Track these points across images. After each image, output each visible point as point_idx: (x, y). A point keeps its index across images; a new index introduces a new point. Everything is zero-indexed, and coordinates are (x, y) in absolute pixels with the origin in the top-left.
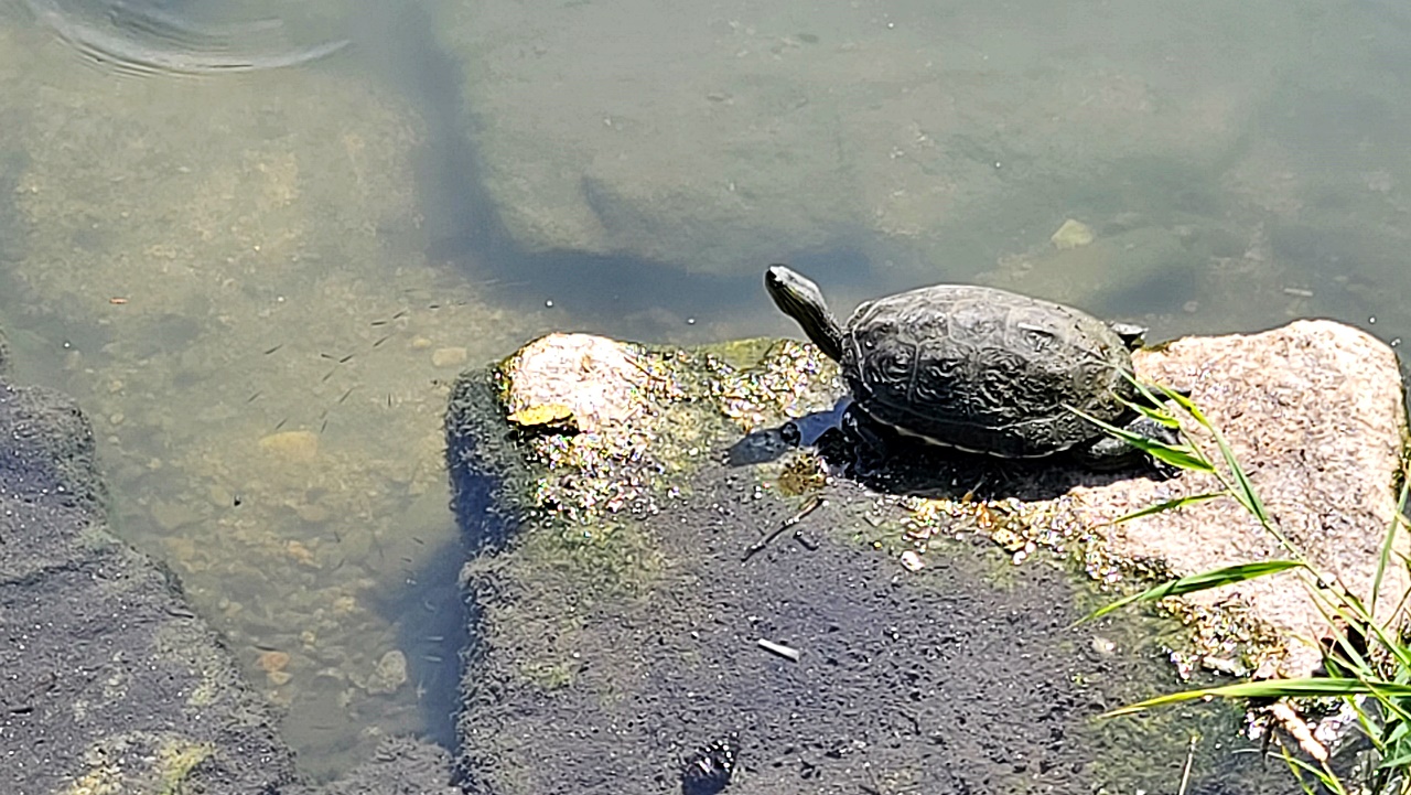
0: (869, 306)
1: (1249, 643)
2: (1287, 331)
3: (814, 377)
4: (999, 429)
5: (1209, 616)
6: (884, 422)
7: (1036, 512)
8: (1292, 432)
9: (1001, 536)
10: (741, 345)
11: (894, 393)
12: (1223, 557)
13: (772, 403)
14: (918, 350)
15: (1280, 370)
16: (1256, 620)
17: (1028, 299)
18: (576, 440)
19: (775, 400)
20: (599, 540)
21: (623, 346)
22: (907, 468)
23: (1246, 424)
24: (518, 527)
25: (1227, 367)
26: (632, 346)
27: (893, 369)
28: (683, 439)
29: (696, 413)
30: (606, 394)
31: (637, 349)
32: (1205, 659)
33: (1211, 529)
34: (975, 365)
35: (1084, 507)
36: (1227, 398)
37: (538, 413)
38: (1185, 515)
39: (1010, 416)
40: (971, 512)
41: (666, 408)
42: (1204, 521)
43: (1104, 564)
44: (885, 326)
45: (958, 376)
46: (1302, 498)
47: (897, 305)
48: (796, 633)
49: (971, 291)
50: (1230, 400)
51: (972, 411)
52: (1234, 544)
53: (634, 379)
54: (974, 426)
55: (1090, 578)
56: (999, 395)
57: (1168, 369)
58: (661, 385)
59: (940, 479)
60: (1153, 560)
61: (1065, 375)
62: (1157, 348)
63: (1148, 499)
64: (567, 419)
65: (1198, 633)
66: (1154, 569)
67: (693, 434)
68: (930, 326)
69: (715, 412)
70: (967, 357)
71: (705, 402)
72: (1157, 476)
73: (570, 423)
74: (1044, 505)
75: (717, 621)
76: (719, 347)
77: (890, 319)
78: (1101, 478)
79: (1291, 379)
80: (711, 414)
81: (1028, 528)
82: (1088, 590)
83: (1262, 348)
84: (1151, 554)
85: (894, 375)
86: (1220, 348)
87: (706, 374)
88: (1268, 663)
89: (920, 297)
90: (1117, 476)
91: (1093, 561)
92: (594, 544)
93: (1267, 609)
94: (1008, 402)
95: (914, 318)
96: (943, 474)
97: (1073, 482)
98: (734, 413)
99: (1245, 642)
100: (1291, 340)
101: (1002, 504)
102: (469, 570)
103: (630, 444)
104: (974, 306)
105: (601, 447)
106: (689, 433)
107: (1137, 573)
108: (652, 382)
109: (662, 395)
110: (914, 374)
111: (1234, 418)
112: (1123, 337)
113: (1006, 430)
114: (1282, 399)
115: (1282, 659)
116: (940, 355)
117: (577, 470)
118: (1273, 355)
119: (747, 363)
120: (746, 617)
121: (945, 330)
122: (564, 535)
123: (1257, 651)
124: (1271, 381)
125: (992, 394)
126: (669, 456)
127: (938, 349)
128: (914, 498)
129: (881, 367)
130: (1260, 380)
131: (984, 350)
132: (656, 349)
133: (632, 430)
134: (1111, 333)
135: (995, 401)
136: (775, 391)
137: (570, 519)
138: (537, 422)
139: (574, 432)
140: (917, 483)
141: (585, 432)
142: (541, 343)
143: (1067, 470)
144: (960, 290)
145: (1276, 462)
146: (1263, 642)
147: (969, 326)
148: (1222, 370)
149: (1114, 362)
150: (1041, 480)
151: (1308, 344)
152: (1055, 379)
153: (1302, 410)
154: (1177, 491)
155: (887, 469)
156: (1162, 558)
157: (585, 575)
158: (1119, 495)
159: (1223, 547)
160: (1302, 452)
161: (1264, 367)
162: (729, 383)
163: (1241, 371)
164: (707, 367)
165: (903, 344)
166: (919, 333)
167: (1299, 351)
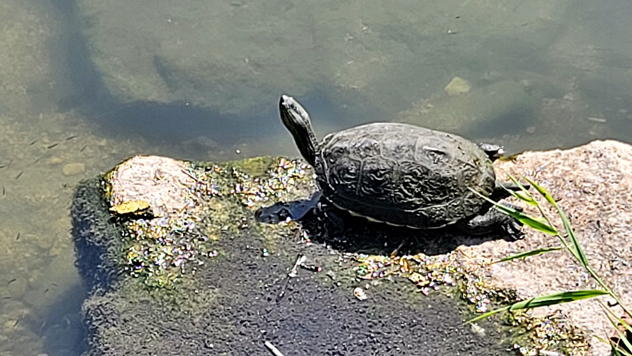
0: (332, 137)
1: (567, 341)
2: (588, 147)
3: (299, 180)
4: (413, 211)
5: (543, 324)
6: (341, 208)
7: (435, 262)
8: (592, 210)
9: (415, 277)
10: (253, 161)
11: (348, 190)
12: (551, 288)
13: (273, 197)
14: (362, 164)
15: (584, 171)
16: (571, 327)
17: (429, 130)
18: (152, 222)
19: (275, 194)
20: (167, 285)
21: (181, 163)
22: (357, 236)
23: (564, 205)
24: (117, 277)
25: (552, 170)
26: (186, 163)
27: (347, 176)
28: (219, 221)
29: (227, 204)
30: (171, 193)
31: (189, 165)
32: (541, 351)
33: (543, 271)
34: (397, 173)
35: (466, 258)
36: (552, 189)
37: (128, 206)
38: (527, 262)
39: (419, 203)
40: (396, 263)
41: (208, 201)
42: (539, 265)
43: (478, 293)
44: (341, 149)
45: (387, 179)
46: (598, 251)
47: (349, 136)
48: (290, 339)
49: (394, 126)
50: (554, 190)
51: (396, 201)
52: (557, 280)
53: (187, 183)
54: (397, 209)
55: (470, 303)
56: (412, 191)
57: (516, 172)
58: (204, 187)
59: (377, 243)
60: (508, 290)
61: (452, 178)
62: (510, 159)
63: (504, 252)
64: (146, 209)
65: (536, 335)
66: (508, 296)
67: (224, 217)
68: (370, 149)
69: (238, 203)
70: (392, 167)
71: (232, 196)
72: (510, 239)
73: (149, 212)
74: (441, 257)
75: (241, 333)
76: (240, 162)
77: (345, 145)
78: (475, 240)
79: (591, 177)
80: (236, 204)
81: (432, 272)
82: (468, 310)
83: (574, 158)
84: (506, 287)
85: (348, 179)
86: (547, 158)
87: (232, 180)
88: (579, 353)
89: (362, 131)
90: (485, 239)
91: (471, 291)
92: (164, 287)
93: (577, 318)
94: (418, 195)
95: (359, 144)
96: (379, 239)
97: (459, 243)
98: (250, 204)
99: (564, 340)
100: (591, 153)
101: (415, 257)
102: (87, 304)
103: (185, 224)
104: (396, 136)
105: (167, 226)
106: (223, 216)
107: (498, 299)
108: (199, 185)
109: (205, 193)
110: (360, 178)
111: (556, 201)
112: (487, 152)
113: (417, 212)
114: (586, 189)
115: (587, 350)
116: (376, 166)
117: (153, 240)
118: (579, 162)
119: (257, 172)
120: (259, 331)
121: (378, 151)
122: (146, 282)
123: (572, 345)
124: (579, 178)
125: (408, 190)
126: (210, 231)
127: (374, 163)
128: (362, 255)
129: (339, 174)
130: (572, 177)
131: (402, 163)
132: (201, 164)
133: (187, 215)
134: (480, 151)
135: (410, 194)
136: (274, 190)
137: (149, 271)
138: (128, 211)
139: (151, 217)
140: (363, 245)
141: (158, 217)
142: (129, 162)
143: (454, 235)
144: (387, 126)
145: (582, 228)
146: (576, 340)
147: (393, 149)
148: (549, 172)
149: (482, 169)
150: (439, 242)
151: (601, 155)
152: (446, 180)
153: (598, 196)
154: (522, 247)
155: (344, 237)
156: (514, 289)
157: (160, 306)
158: (487, 250)
159: (550, 281)
160: (598, 222)
161: (574, 170)
162: (246, 184)
163: (560, 172)
164: (232, 174)
165: (353, 160)
166: (362, 153)
167: (596, 159)
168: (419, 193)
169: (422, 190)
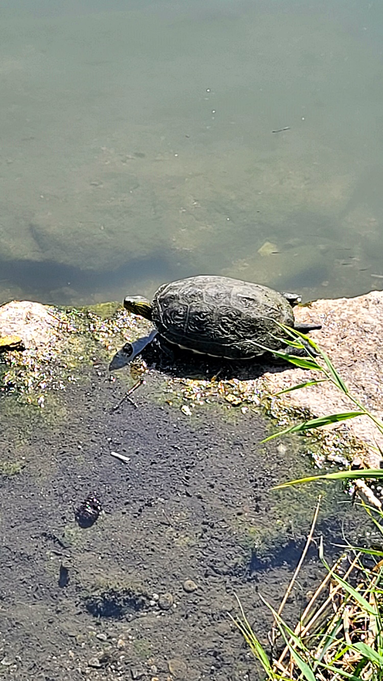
0: (166, 286)
1: (350, 448)
2: (368, 296)
3: (140, 321)
4: (229, 345)
5: (330, 435)
6: (172, 343)
7: (245, 385)
8: (370, 345)
9: (230, 398)
10: (104, 306)
11: (178, 328)
12: (337, 406)
13: (119, 334)
14: (189, 307)
15: (365, 315)
16: (353, 437)
17: (243, 282)
18: (24, 353)
19: (121, 332)
20: (34, 402)
21: (47, 307)
22: (185, 364)
23: (348, 341)
25: (339, 314)
26: (51, 307)
27: (177, 317)
28: (76, 352)
29: (82, 339)
30: (39, 331)
31: (54, 309)
32: (328, 456)
33: (331, 393)
34: (216, 315)
35: (270, 383)
36: (339, 329)
37: (5, 340)
38: (319, 386)
39: (233, 339)
40: (215, 386)
41: (68, 337)
42: (328, 389)
43: (280, 410)
44: (173, 296)
45: (208, 320)
46: (376, 377)
47: (179, 286)
48: (130, 446)
49: (215, 278)
50: (341, 330)
51: (215, 337)
52: (342, 400)
53: (52, 323)
54: (217, 344)
55: (273, 418)
56: (228, 329)
57: (311, 315)
58: (65, 326)
59: (200, 370)
60: (303, 408)
61: (260, 319)
62: (306, 305)
63: (301, 378)
64: (19, 343)
65: (325, 444)
66: (303, 413)
67: (80, 350)
68: (195, 296)
69: (91, 338)
70: (213, 311)
71: (87, 333)
73: (21, 345)
74: (251, 382)
75: (92, 441)
76: (93, 307)
77: (176, 293)
78: (277, 368)
79: (370, 319)
80: (90, 339)
81: (243, 393)
82: (272, 423)
83: (356, 304)
84: (302, 405)
85: (177, 320)
86: (336, 304)
87: (87, 321)
88: (359, 458)
89: (190, 282)
90: (286, 367)
91: (274, 408)
92: (32, 404)
93: (358, 431)
94: (233, 333)
95: (187, 292)
96: (202, 367)
97: (265, 370)
98: (101, 339)
99: (347, 447)
100: (370, 300)
101: (230, 382)
103: (50, 354)
104: (216, 286)
105: (35, 356)
106: (79, 349)
107: (296, 415)
108: (61, 324)
109: (66, 331)
110: (187, 319)
111: (342, 339)
112: (288, 300)
113: (232, 346)
114: (366, 329)
115: (365, 456)
116: (199, 310)
117: (24, 368)
118: (361, 308)
119: (107, 314)
120: (106, 439)
121: (201, 297)
122: (18, 400)
123: (354, 452)
124: (361, 320)
125: (225, 328)
126: (69, 360)
127: (198, 307)
128: (188, 379)
129: (171, 315)
130: (355, 320)
131: (221, 307)
132: (63, 308)
133: (50, 348)
134: (283, 298)
135: (226, 332)
136: (120, 328)
137: (21, 392)
138: (5, 345)
139: (23, 349)
140: (189, 372)
141: (28, 349)
142: (7, 306)
143: (262, 365)
144: (209, 278)
145: (363, 360)
146: (356, 448)
147: (213, 296)
148: (337, 315)
149: (284, 312)
150: (249, 370)
151: (378, 302)
152: (255, 321)
153: (375, 334)
154: (315, 374)
155: (175, 365)
156: (308, 407)
157: (28, 419)
158: (287, 377)
159: (337, 401)
160: (375, 355)
161: (357, 314)
162: (99, 323)
163: (346, 316)
164: (88, 316)
165: (181, 304)
166: (189, 299)
167: (374, 306)
168: (234, 331)
169: (236, 328)
